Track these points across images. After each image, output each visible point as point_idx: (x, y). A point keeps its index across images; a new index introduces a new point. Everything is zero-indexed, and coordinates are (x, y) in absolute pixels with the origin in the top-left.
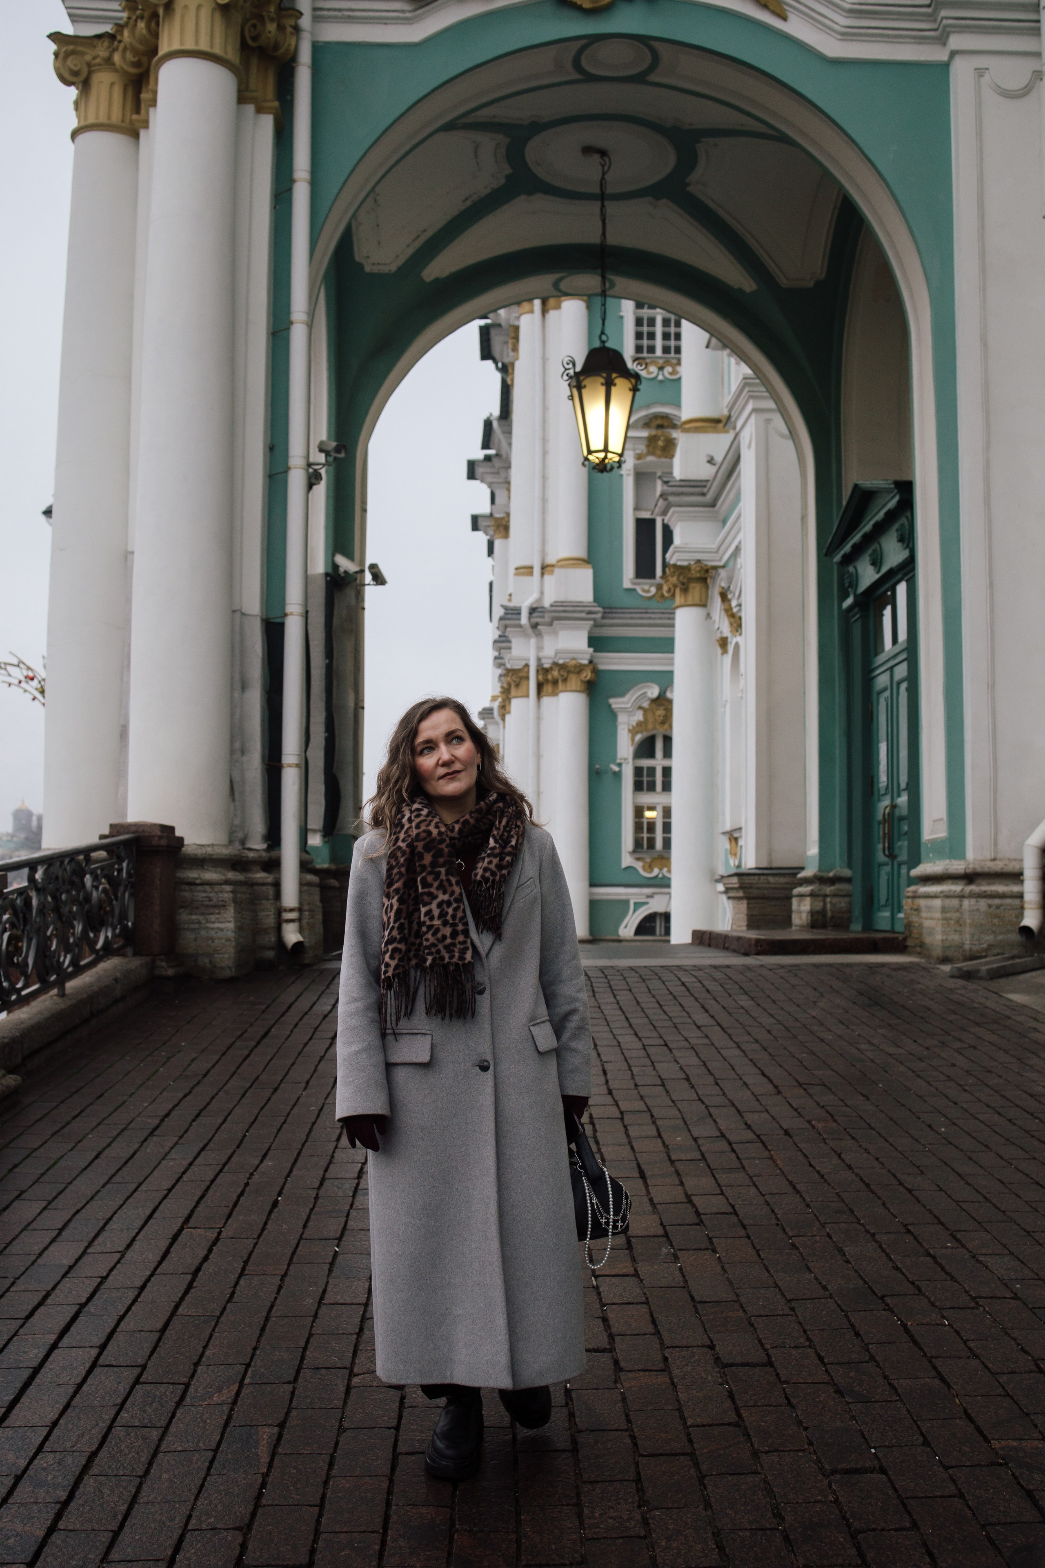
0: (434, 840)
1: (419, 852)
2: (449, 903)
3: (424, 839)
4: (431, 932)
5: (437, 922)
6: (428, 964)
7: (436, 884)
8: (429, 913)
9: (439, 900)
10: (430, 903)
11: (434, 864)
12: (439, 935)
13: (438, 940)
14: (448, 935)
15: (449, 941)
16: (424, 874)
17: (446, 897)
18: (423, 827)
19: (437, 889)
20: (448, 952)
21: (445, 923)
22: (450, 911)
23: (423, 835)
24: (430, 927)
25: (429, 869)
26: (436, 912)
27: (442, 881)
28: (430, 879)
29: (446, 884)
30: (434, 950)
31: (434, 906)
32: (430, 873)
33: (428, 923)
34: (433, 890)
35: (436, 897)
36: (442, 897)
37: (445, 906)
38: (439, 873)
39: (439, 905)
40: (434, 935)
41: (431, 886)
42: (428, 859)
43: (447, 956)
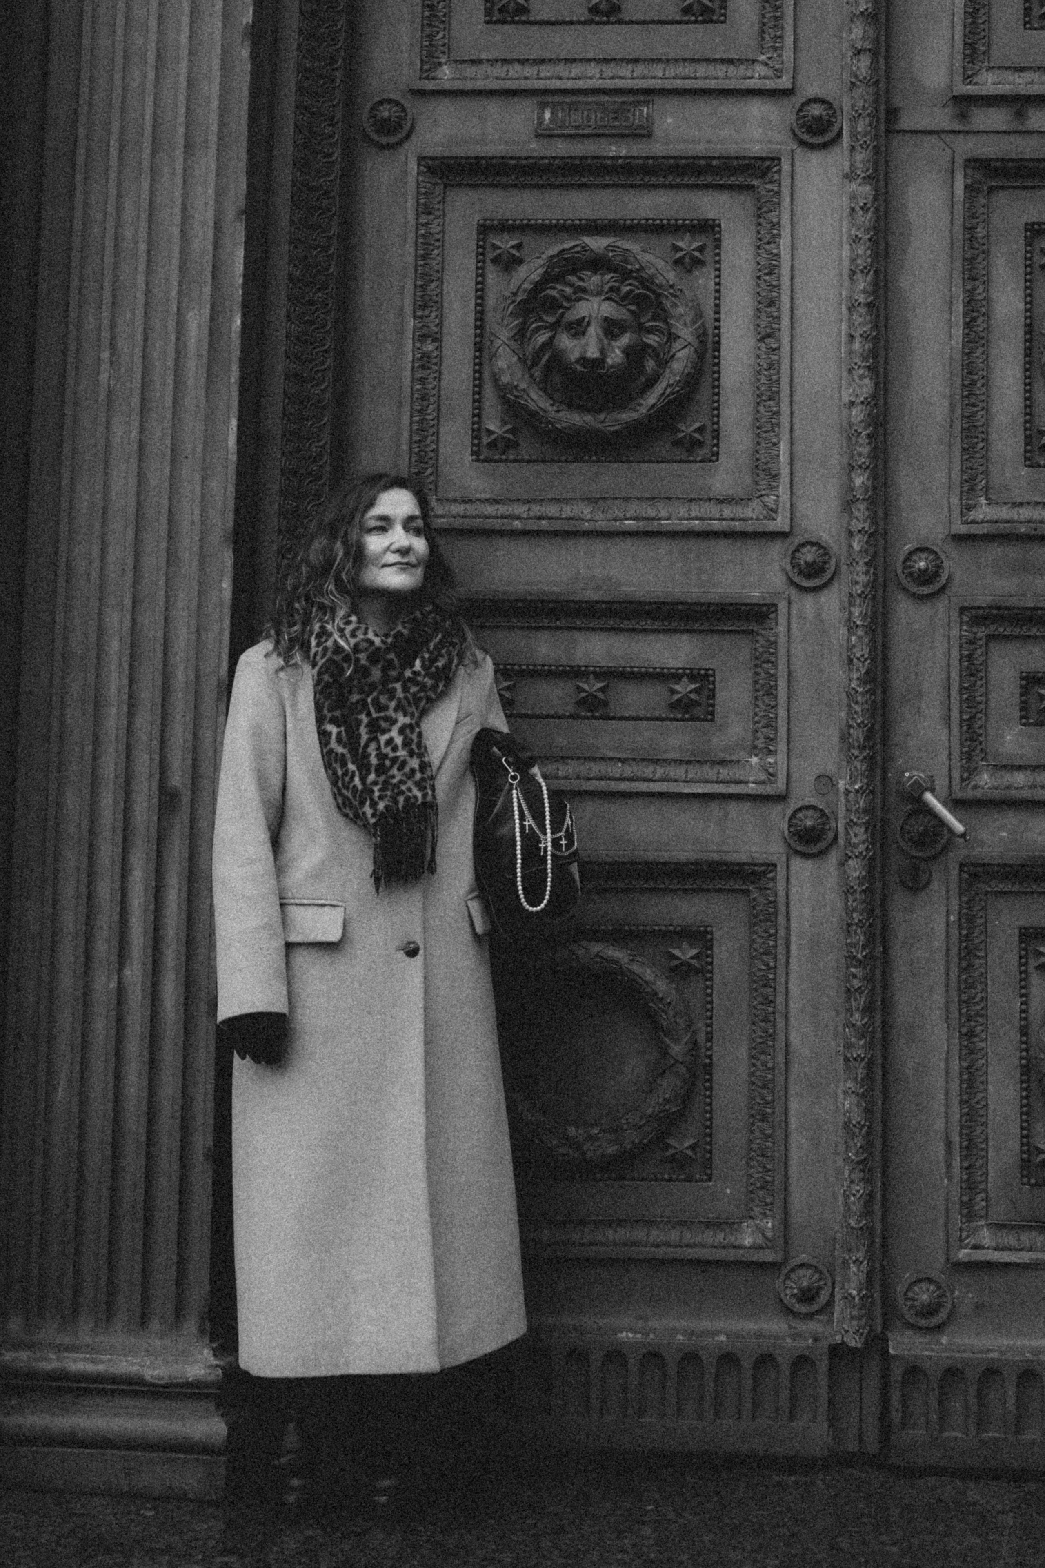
0: (379, 649)
1: (363, 666)
2: (411, 727)
3: (366, 649)
4: (396, 767)
5: (402, 753)
6: (400, 807)
7: (393, 704)
8: (390, 742)
9: (399, 724)
10: (390, 730)
11: (386, 680)
12: (407, 769)
13: (405, 774)
14: (416, 766)
15: (418, 776)
16: (375, 694)
17: (407, 720)
18: (361, 636)
19: (396, 710)
20: (420, 790)
21: (411, 754)
22: (414, 737)
23: (364, 645)
24: (394, 760)
25: (380, 687)
26: (399, 740)
27: (399, 699)
28: (383, 699)
29: (404, 702)
30: (403, 788)
31: (394, 733)
32: (381, 693)
33: (391, 755)
34: (391, 713)
35: (395, 721)
36: (402, 720)
37: (408, 731)
38: (394, 690)
39: (401, 731)
40: (399, 769)
41: (386, 708)
42: (376, 674)
43: (419, 795)
